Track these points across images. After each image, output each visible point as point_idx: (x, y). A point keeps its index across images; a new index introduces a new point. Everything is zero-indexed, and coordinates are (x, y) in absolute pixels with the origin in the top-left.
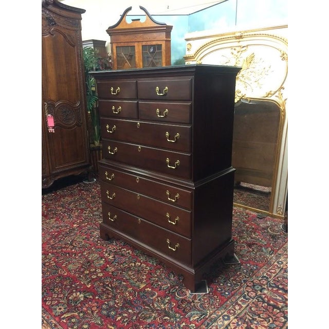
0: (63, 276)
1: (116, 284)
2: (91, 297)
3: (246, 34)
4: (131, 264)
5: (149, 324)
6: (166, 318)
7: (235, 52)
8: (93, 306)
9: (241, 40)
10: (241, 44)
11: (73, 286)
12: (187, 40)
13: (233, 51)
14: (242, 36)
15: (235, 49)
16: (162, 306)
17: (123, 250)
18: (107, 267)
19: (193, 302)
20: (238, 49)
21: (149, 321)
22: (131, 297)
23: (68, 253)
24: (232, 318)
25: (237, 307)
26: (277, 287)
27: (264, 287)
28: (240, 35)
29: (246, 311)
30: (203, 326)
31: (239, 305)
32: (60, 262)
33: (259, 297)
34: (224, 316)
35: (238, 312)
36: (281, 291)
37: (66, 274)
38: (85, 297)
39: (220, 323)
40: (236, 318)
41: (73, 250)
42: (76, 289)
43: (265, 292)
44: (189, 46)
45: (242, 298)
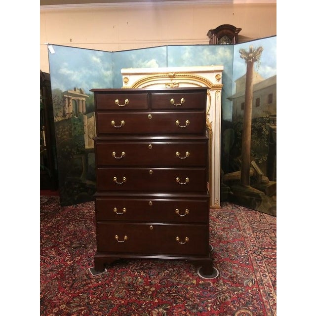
0: (123, 304)
1: (174, 289)
2: (169, 307)
3: (177, 75)
4: (165, 272)
5: (231, 302)
6: (236, 293)
8: (181, 312)
9: (173, 78)
10: (173, 81)
11: (143, 307)
12: (124, 74)
13: (167, 86)
16: (224, 287)
17: (144, 265)
18: (150, 282)
19: (237, 276)
20: (171, 85)
21: (229, 300)
22: (197, 292)
23: (99, 286)
24: (267, 274)
25: (262, 268)
26: (265, 248)
27: (260, 251)
28: (173, 74)
29: (268, 267)
30: (260, 286)
31: (262, 266)
32: (101, 296)
33: (265, 257)
34: (263, 275)
35: (266, 270)
36: (269, 250)
37: (123, 302)
38: (165, 309)
39: (266, 280)
40: (269, 273)
41: (100, 282)
42: (150, 308)
43: (264, 253)
44: (126, 80)
45: (258, 262)
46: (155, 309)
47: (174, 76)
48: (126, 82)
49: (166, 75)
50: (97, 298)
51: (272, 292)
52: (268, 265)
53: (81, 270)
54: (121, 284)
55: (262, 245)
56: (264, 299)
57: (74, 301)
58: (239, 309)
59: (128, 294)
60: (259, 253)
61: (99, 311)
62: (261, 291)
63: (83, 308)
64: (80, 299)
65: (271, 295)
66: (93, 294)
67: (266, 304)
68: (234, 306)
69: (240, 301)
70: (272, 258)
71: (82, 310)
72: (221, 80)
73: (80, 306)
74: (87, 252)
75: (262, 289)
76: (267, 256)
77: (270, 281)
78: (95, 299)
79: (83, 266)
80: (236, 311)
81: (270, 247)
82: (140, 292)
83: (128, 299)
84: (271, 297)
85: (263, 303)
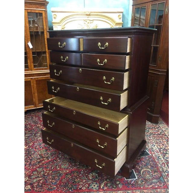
3: (92, 14)
7: (86, 23)
9: (89, 16)
10: (89, 18)
12: (53, 12)
13: (85, 22)
14: (90, 14)
15: (86, 21)
20: (88, 21)
23: (49, 162)
24: (155, 144)
25: (151, 140)
26: (150, 128)
27: (148, 130)
28: (89, 13)
29: (155, 140)
30: (152, 152)
31: (151, 139)
32: (52, 168)
33: (151, 134)
34: (152, 145)
35: (153, 141)
36: (153, 129)
37: (68, 171)
38: (97, 173)
39: (155, 148)
40: (156, 144)
41: (50, 159)
42: (86, 173)
43: (150, 131)
44: (55, 16)
45: (148, 137)
46: (90, 174)
47: (89, 15)
48: (55, 18)
49: (84, 13)
50: (49, 170)
51: (160, 156)
52: (154, 138)
53: (35, 152)
54: (65, 159)
55: (148, 126)
56: (156, 161)
57: (33, 174)
58: (142, 168)
59: (71, 165)
60: (147, 131)
61: (52, 179)
62: (153, 155)
63: (41, 178)
64: (38, 172)
65: (160, 158)
66: (46, 168)
67: (158, 163)
68: (139, 167)
69: (142, 163)
70: (156, 134)
71: (40, 180)
72: (122, 19)
73: (38, 177)
74: (37, 139)
75: (154, 154)
76: (153, 132)
77: (157, 149)
78: (48, 171)
79: (36, 149)
80: (141, 170)
81: (153, 127)
82: (78, 163)
83: (71, 169)
84: (160, 159)
85: (156, 163)
